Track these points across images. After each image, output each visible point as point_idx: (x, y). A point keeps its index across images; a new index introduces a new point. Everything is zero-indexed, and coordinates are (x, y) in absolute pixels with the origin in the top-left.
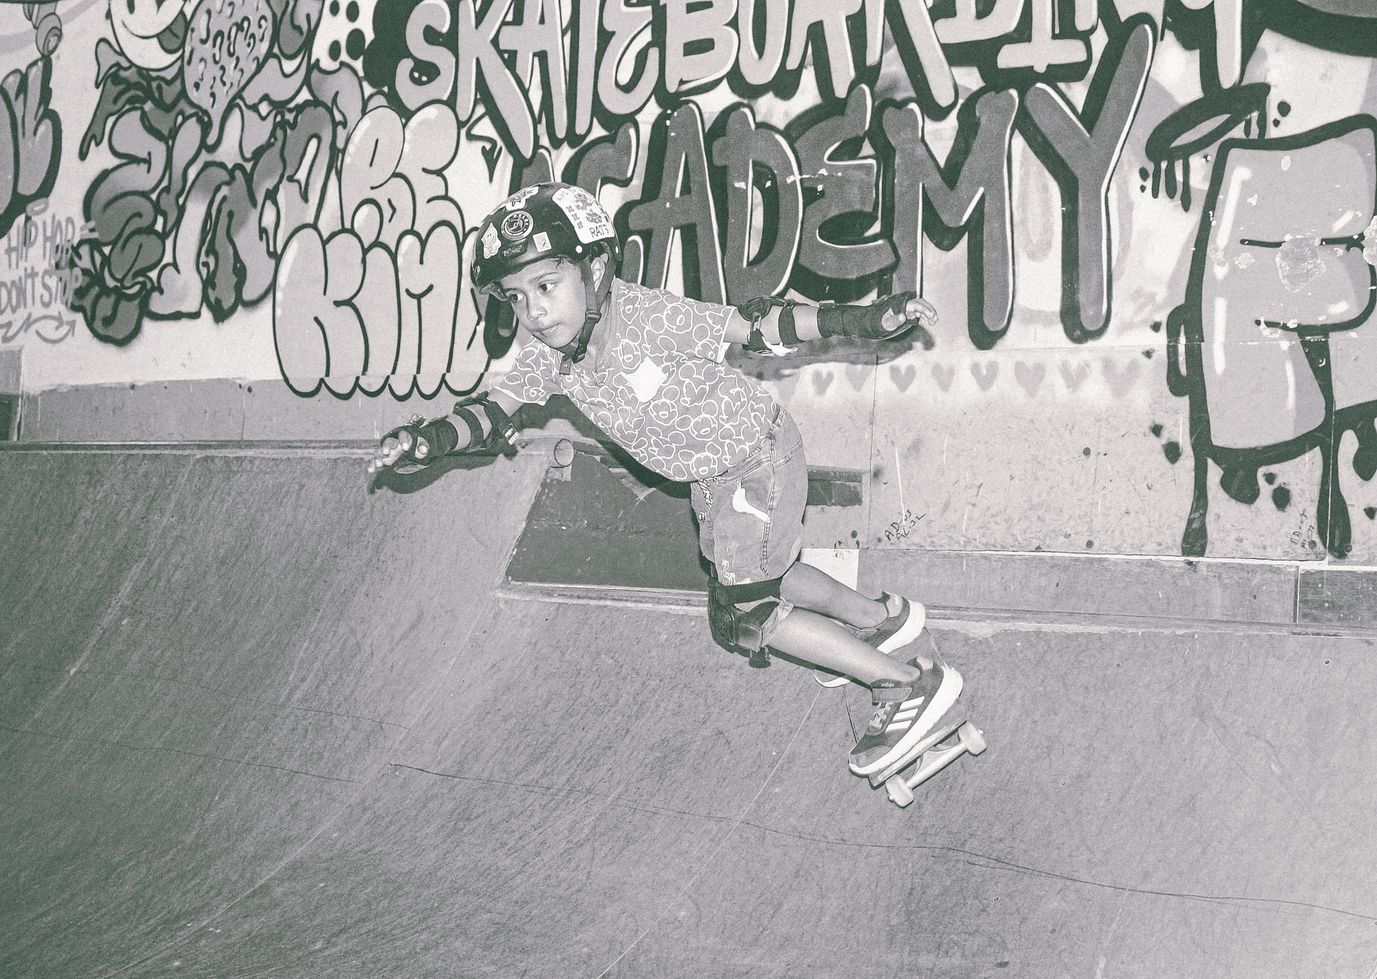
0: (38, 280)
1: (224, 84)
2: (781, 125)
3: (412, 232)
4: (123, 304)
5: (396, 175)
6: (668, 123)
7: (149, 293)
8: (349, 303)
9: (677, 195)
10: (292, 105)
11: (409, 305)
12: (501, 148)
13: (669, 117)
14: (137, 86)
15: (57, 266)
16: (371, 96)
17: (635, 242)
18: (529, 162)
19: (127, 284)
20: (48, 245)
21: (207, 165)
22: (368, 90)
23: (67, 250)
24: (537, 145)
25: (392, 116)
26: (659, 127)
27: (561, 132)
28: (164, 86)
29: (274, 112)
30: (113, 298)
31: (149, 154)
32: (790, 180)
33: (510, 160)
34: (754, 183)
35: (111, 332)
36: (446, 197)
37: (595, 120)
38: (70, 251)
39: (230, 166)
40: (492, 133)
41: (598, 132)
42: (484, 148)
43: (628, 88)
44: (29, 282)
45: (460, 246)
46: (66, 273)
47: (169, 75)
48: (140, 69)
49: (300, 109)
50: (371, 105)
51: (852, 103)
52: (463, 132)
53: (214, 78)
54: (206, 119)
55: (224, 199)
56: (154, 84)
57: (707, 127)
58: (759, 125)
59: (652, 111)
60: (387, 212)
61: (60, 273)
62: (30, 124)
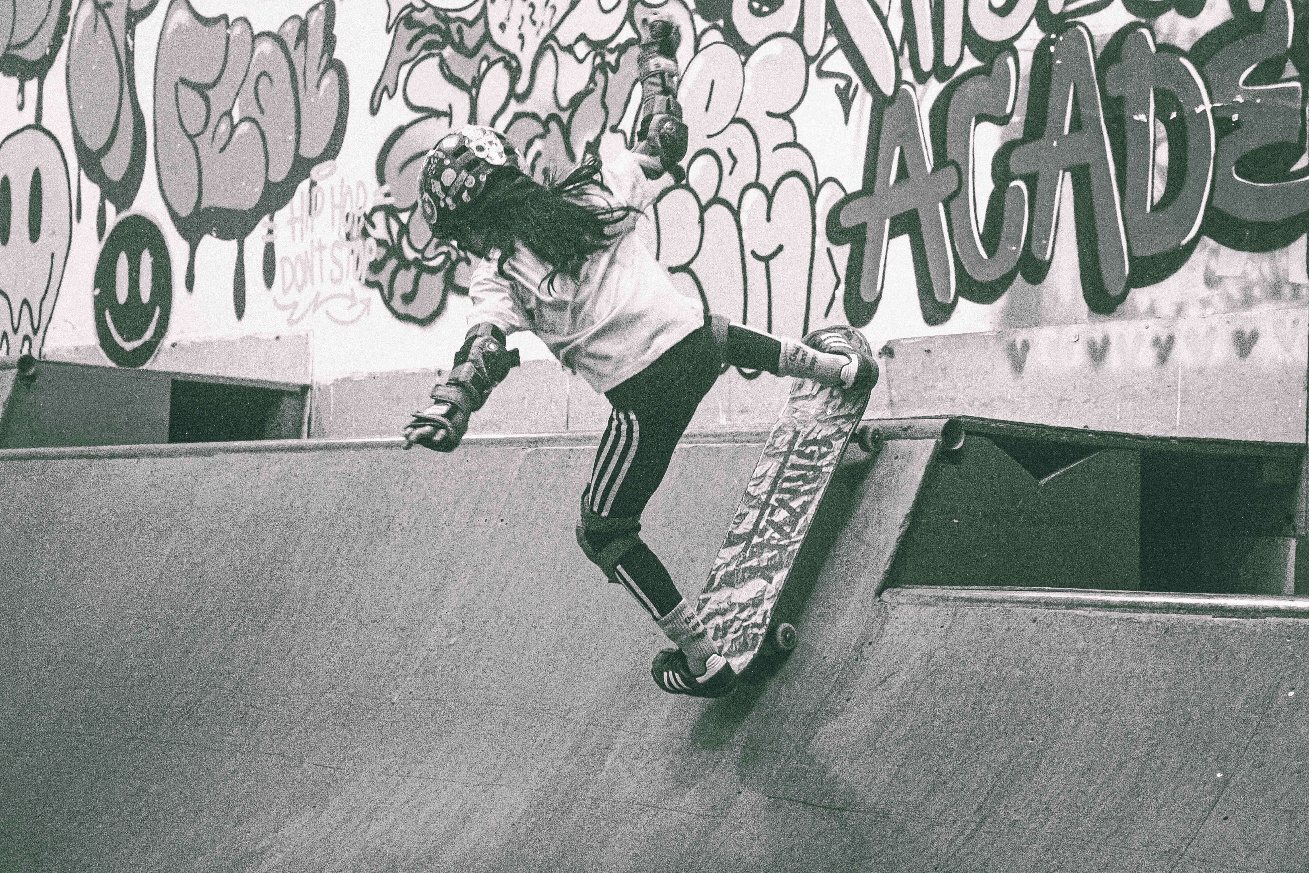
1: (534, 23)
2: (1186, 46)
3: (756, 185)
4: (425, 277)
5: (735, 120)
6: (1052, 49)
7: (454, 265)
8: (685, 268)
9: (1066, 131)
10: (612, 45)
11: (756, 269)
12: (857, 86)
13: (1053, 42)
14: (433, 29)
15: (348, 237)
16: (704, 32)
17: (1018, 188)
18: (889, 101)
19: (429, 253)
20: (337, 212)
21: (518, 116)
22: (701, 24)
23: (359, 218)
24: (899, 81)
25: (730, 53)
26: (1041, 53)
27: (927, 64)
28: (465, 28)
29: (593, 53)
30: (413, 271)
31: (450, 106)
32: (1198, 110)
33: (869, 99)
34: (1157, 115)
35: (412, 309)
36: (794, 144)
37: (967, 50)
38: (363, 219)
39: (544, 117)
40: (847, 69)
41: (971, 62)
42: (837, 85)
43: (1004, 11)
44: (317, 256)
45: (813, 200)
46: (358, 244)
47: (470, 15)
48: (436, 10)
49: (622, 49)
50: (704, 42)
51: (1269, 18)
52: (813, 68)
53: (523, 18)
54: (514, 64)
55: (538, 154)
56: (454, 27)
57: (1099, 52)
58: (1161, 48)
59: (1034, 35)
60: (727, 163)
61: (352, 245)
62: (312, 77)
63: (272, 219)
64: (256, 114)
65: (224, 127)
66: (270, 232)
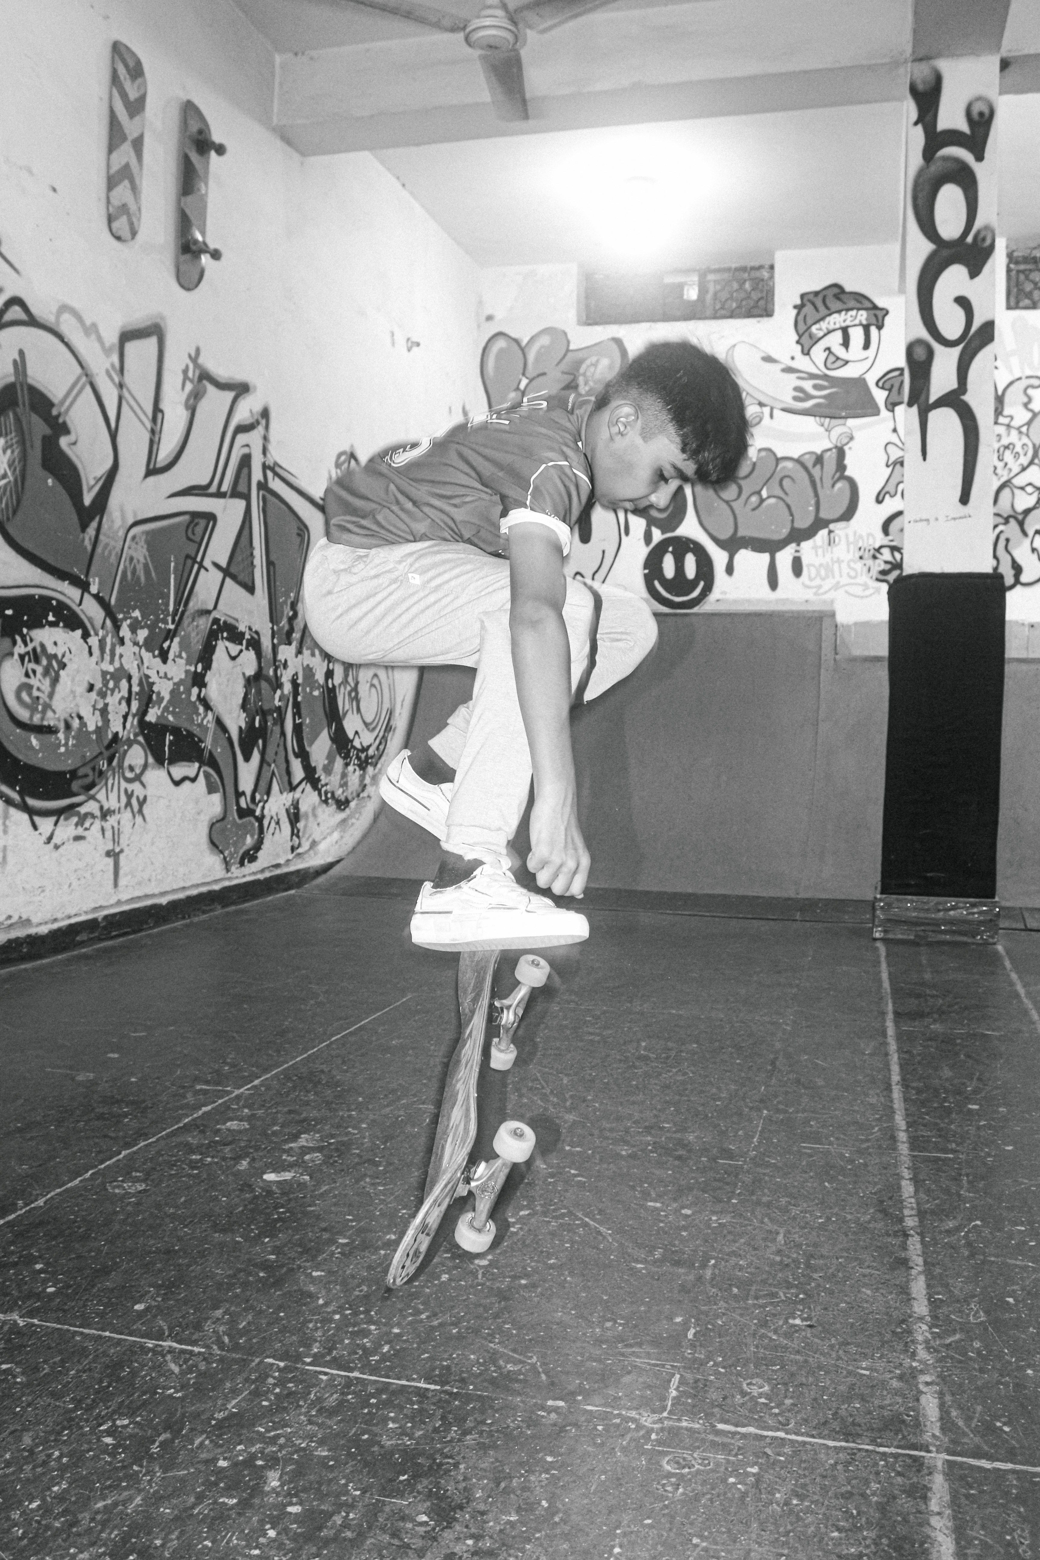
0: (844, 566)
15: (860, 559)
20: (852, 547)
23: (870, 550)
38: (873, 550)
39: (1005, 516)
44: (836, 566)
46: (870, 562)
55: (1001, 532)
61: (863, 562)
62: (828, 482)
63: (798, 545)
64: (782, 495)
65: (754, 499)
66: (797, 551)
